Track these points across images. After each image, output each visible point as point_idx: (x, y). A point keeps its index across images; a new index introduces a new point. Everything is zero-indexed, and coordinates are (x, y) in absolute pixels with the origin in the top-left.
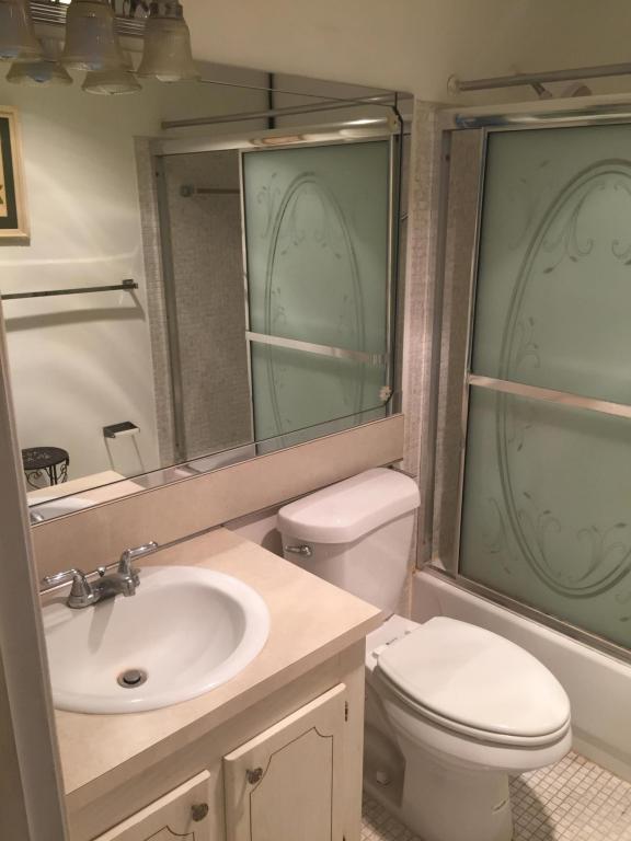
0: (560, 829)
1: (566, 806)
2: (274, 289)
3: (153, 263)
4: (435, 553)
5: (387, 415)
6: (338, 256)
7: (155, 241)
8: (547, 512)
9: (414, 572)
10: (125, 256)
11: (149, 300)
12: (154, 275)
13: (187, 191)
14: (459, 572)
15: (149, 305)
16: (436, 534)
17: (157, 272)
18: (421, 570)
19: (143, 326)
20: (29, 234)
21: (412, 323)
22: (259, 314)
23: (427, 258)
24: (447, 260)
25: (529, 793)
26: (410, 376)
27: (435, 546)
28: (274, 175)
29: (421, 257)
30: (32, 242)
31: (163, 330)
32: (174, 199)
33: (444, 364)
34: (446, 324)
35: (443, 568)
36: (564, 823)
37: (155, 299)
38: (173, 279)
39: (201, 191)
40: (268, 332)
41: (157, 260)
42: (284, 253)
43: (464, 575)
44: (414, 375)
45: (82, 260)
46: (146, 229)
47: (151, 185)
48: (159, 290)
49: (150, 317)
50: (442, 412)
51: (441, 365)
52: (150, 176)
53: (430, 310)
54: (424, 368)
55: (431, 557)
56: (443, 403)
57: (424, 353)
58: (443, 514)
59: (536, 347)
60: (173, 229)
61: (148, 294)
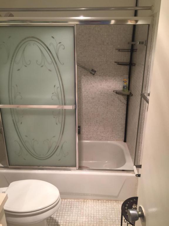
0: (59, 221)
8: (33, 139)
35: (3, 166)
36: (60, 219)
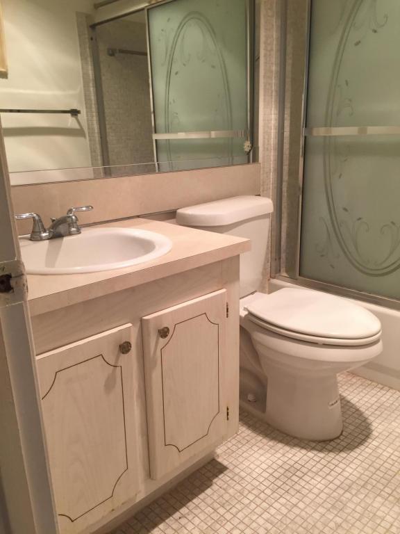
0: (375, 424)
1: (377, 412)
2: (171, 100)
3: (90, 100)
4: (283, 269)
5: (249, 162)
6: (213, 67)
7: (91, 85)
8: (360, 219)
9: (269, 280)
10: (71, 92)
11: (88, 125)
12: (91, 108)
13: (112, 53)
14: (300, 275)
15: (89, 128)
16: (283, 255)
17: (93, 106)
18: (274, 278)
19: (85, 142)
20: (7, 70)
21: (264, 99)
22: (161, 121)
23: (274, 52)
24: (287, 57)
25: (352, 406)
26: (264, 138)
27: (283, 265)
28: (169, 20)
29: (270, 51)
30: (9, 76)
31: (98, 147)
32: (103, 57)
33: (287, 134)
34: (288, 105)
36: (378, 421)
37: (92, 124)
38: (104, 113)
39: (122, 51)
40: (167, 131)
41: (93, 97)
42: (176, 73)
43: (303, 276)
44: (266, 137)
45: (42, 92)
46: (85, 75)
47: (88, 45)
48: (95, 118)
49: (89, 136)
50: (286, 168)
51: (285, 133)
52: (87, 40)
53: (276, 91)
54: (273, 133)
55: (280, 270)
56: (286, 162)
57: (273, 122)
58: (288, 243)
59: (350, 100)
60: (103, 78)
61: (88, 121)
